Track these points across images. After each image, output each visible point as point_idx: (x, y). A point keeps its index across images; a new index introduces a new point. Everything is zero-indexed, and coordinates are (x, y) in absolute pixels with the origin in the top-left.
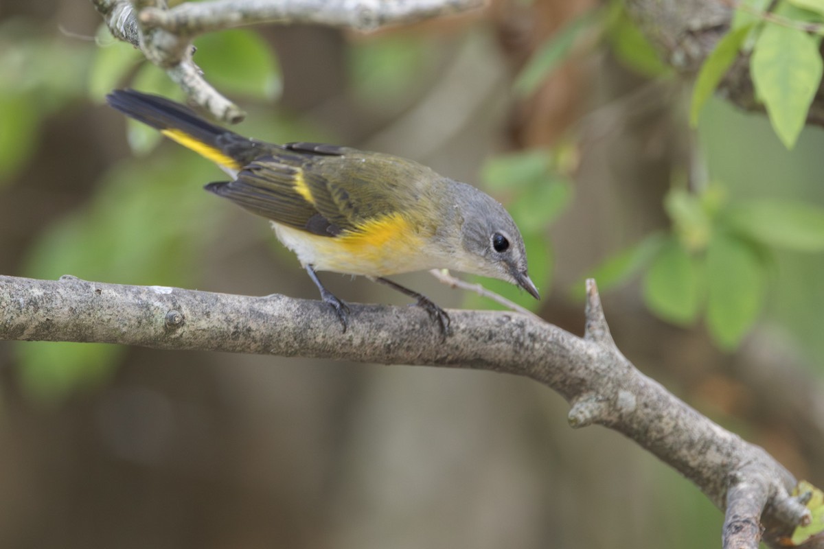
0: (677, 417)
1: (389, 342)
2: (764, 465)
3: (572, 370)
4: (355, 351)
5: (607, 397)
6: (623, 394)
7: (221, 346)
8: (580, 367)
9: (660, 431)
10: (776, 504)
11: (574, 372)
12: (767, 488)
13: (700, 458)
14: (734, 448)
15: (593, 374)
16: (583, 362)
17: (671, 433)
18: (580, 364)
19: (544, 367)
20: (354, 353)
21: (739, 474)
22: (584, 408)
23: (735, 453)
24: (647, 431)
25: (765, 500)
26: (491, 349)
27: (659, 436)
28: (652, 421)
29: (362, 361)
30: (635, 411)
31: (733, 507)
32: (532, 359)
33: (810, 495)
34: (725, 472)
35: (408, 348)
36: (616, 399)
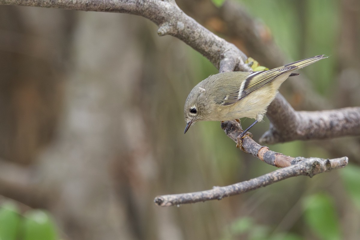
0: (200, 32)
1: (87, 2)
2: (235, 51)
3: (159, 13)
4: (74, 6)
5: (173, 24)
6: (179, 23)
7: (21, 3)
8: (163, 12)
9: (194, 37)
10: (239, 66)
11: (160, 14)
12: (235, 60)
13: (210, 48)
14: (223, 45)
15: (167, 15)
16: (163, 10)
17: (198, 39)
18: (162, 11)
19: (148, 12)
20: (74, 7)
21: (225, 55)
22: (164, 29)
23: (223, 46)
24: (188, 38)
25: (235, 65)
26: (127, 5)
27: (193, 40)
28: (190, 34)
29: (77, 10)
30: (184, 29)
31: (222, 67)
32: (143, 9)
33: (253, 63)
34: (219, 54)
35: (95, 5)
36: (176, 25)
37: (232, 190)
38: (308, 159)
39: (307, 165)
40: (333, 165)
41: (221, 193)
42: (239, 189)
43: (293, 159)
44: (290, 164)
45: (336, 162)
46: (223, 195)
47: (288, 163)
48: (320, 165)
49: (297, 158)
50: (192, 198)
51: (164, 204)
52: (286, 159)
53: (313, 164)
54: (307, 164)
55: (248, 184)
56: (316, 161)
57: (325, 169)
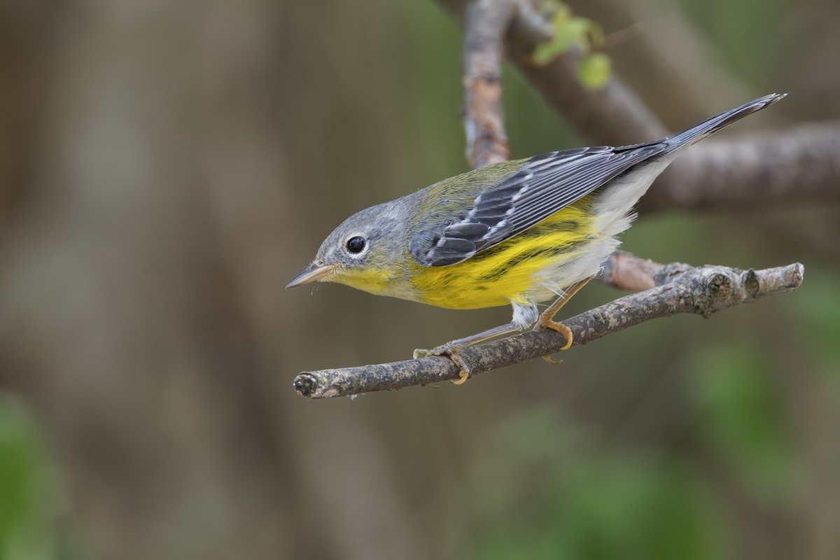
38: (697, 270)
39: (696, 284)
40: (765, 284)
43: (658, 268)
44: (652, 283)
45: (772, 277)
47: (647, 279)
48: (731, 286)
49: (669, 266)
50: (394, 375)
51: (318, 392)
52: (642, 268)
53: (711, 284)
54: (694, 281)
56: (720, 275)
57: (745, 297)
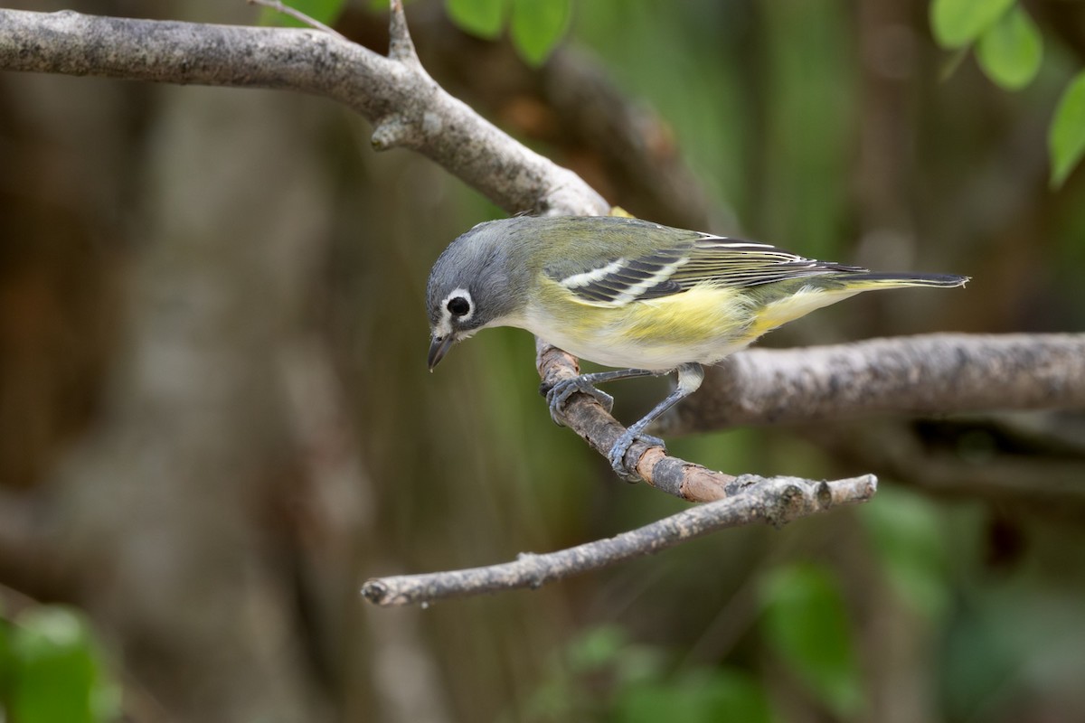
0: (485, 140)
1: (185, 61)
2: (576, 191)
3: (375, 90)
4: (148, 70)
5: (411, 119)
6: (428, 116)
7: (9, 64)
8: (384, 88)
9: (468, 154)
11: (377, 93)
13: (510, 183)
14: (544, 173)
15: (397, 95)
16: (387, 82)
17: (479, 158)
18: (384, 84)
19: (346, 87)
20: (148, 72)
21: (550, 200)
22: (387, 132)
23: (546, 178)
24: (453, 154)
26: (292, 69)
27: (466, 160)
28: (458, 145)
29: (157, 81)
30: (442, 134)
32: (333, 79)
34: (535, 198)
35: (205, 68)
36: (422, 121)
37: (569, 563)
38: (769, 481)
39: (768, 495)
40: (838, 495)
41: (539, 571)
42: (588, 561)
43: (730, 480)
44: (724, 494)
45: (845, 489)
46: (544, 575)
47: (717, 489)
48: (804, 497)
49: (741, 478)
50: (463, 583)
51: (387, 600)
52: (713, 480)
53: (783, 495)
54: (766, 492)
55: (612, 546)
56: (793, 486)
57: (817, 508)
